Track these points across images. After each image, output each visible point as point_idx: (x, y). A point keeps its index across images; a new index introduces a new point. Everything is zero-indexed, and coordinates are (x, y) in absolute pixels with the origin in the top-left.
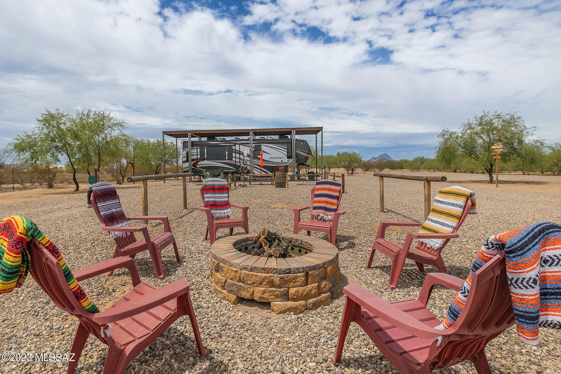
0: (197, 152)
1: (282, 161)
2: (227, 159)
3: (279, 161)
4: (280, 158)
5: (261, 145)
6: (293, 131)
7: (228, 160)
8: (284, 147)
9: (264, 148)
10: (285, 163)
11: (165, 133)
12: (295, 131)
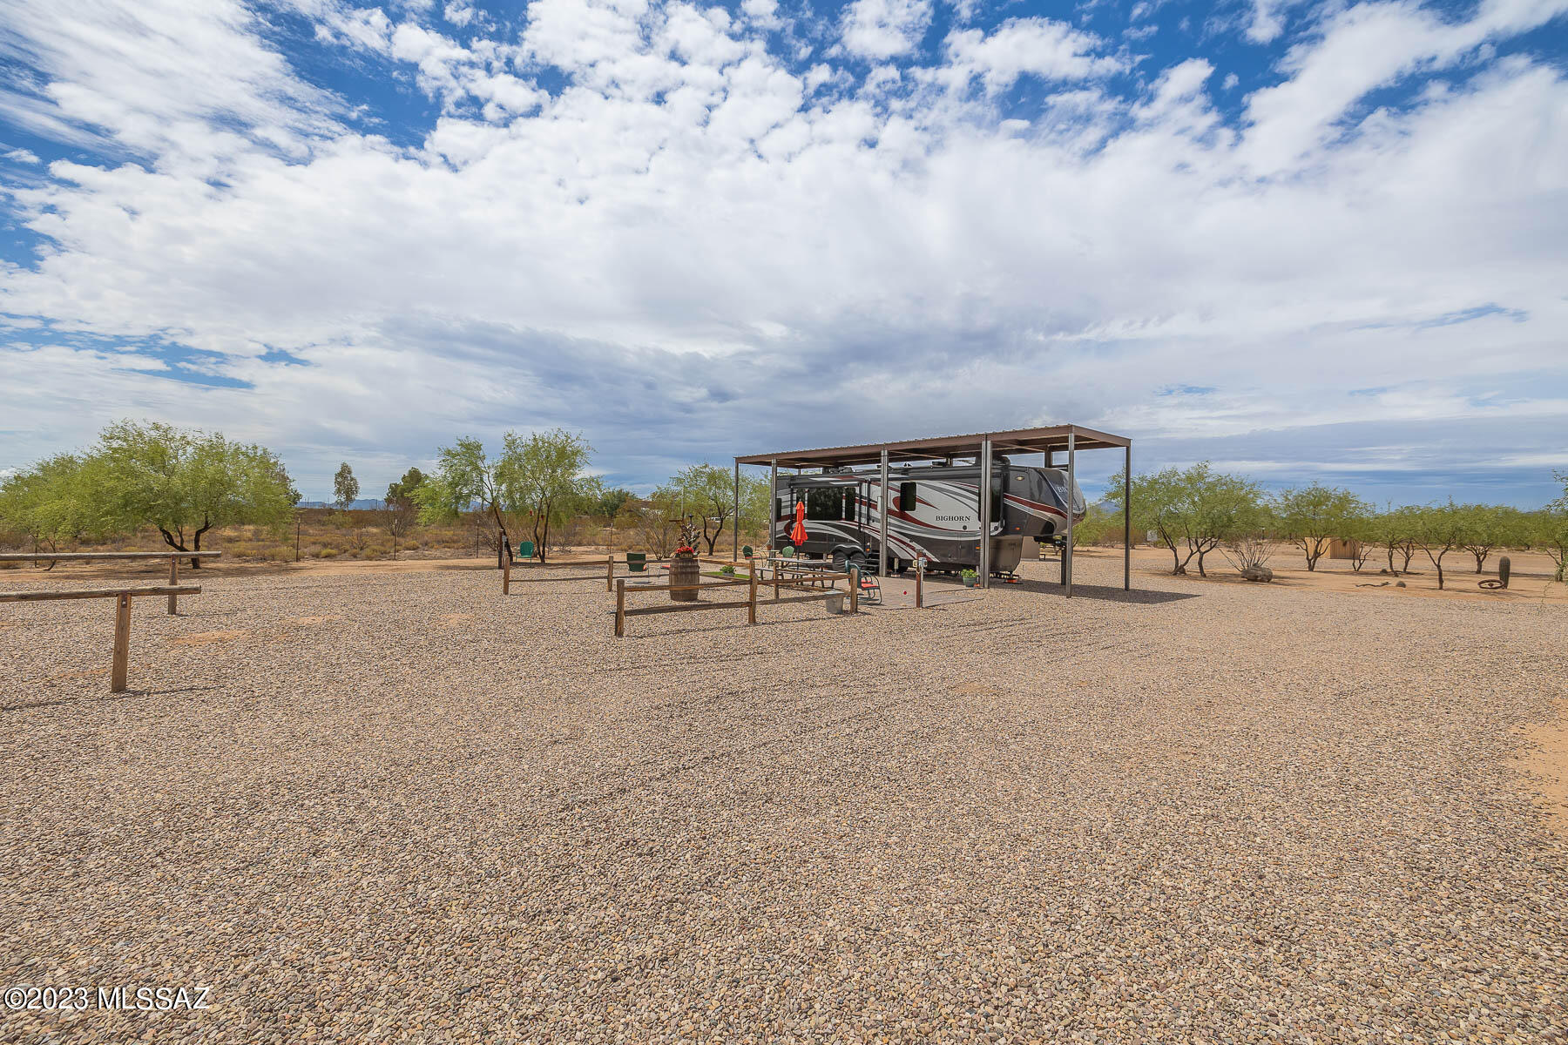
0: (792, 500)
1: (965, 527)
2: (844, 517)
3: (957, 526)
4: (961, 518)
5: (915, 483)
6: (984, 443)
7: (846, 519)
8: (969, 488)
9: (922, 491)
10: (973, 534)
11: (739, 460)
12: (989, 442)
